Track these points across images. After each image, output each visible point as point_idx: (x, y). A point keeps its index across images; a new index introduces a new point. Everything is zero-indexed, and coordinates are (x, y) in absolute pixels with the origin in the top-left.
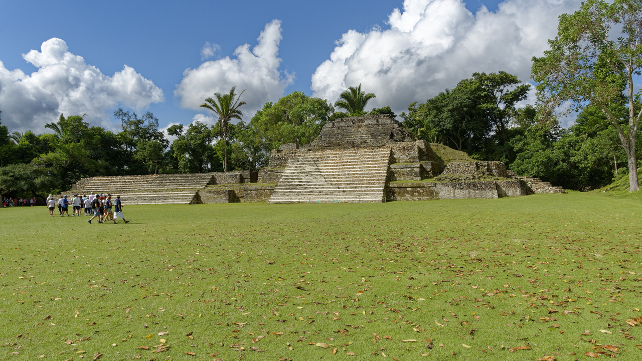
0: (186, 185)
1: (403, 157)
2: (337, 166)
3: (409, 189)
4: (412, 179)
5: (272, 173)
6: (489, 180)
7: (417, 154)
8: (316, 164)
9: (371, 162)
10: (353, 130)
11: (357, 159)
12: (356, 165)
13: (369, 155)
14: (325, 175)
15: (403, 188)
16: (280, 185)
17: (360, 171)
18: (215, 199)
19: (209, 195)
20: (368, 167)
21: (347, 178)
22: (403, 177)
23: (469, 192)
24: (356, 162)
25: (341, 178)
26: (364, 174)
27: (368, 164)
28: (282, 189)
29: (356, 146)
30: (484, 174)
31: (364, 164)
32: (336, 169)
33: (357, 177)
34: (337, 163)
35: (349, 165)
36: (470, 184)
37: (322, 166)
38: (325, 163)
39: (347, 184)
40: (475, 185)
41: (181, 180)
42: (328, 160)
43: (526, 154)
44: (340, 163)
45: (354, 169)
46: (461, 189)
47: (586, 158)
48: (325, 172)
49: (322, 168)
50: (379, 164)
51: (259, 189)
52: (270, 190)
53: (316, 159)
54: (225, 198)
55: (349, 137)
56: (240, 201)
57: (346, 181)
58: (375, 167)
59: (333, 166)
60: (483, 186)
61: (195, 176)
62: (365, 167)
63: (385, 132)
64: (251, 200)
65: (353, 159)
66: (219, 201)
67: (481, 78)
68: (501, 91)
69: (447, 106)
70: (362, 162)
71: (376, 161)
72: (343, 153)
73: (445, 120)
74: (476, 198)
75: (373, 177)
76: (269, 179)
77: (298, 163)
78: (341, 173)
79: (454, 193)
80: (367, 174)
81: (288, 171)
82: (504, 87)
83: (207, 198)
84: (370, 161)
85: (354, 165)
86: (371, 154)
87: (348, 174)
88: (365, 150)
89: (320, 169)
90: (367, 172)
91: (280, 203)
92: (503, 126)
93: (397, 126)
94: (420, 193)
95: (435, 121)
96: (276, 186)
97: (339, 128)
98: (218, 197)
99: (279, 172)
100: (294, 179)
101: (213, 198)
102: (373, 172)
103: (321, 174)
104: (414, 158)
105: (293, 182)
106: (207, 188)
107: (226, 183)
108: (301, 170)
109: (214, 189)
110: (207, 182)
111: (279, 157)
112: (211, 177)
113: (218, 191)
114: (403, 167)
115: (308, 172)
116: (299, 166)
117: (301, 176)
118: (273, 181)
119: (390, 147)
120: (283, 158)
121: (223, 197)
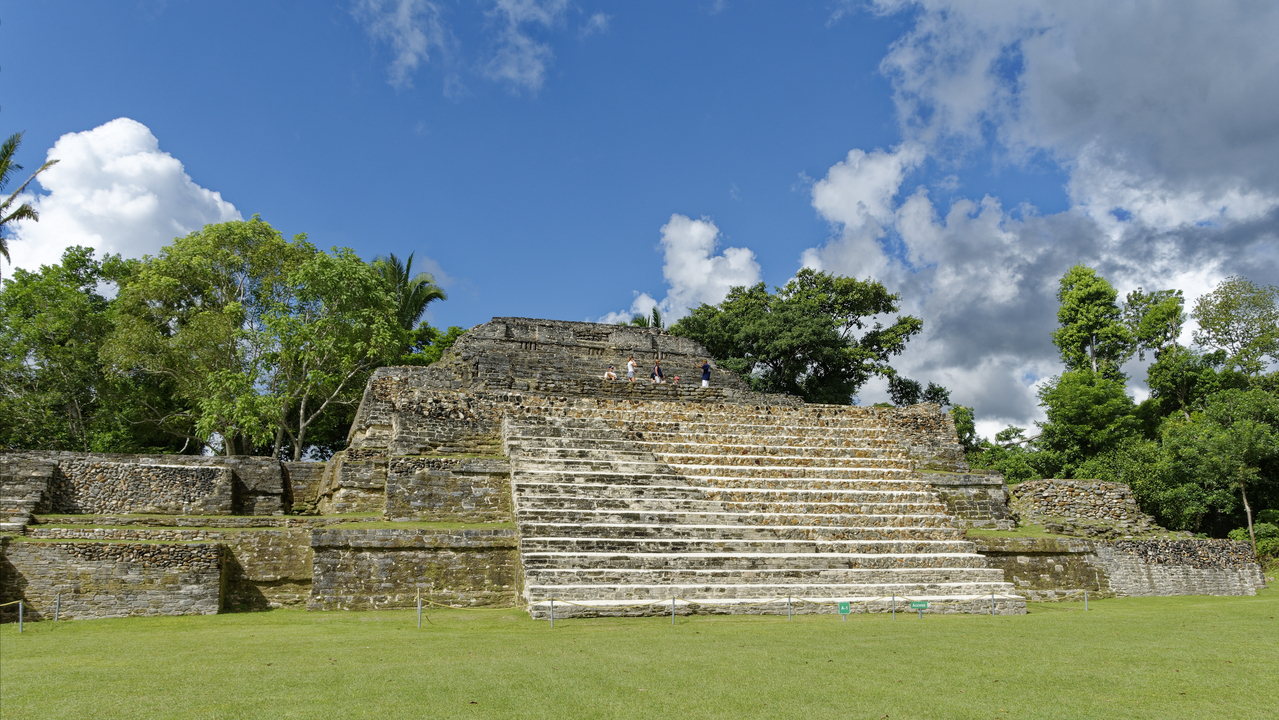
1: (921, 449)
2: (736, 462)
3: (1023, 560)
4: (992, 525)
5: (439, 473)
8: (641, 447)
9: (852, 458)
11: (793, 442)
12: (806, 463)
14: (714, 496)
15: (1007, 554)
17: (841, 485)
19: (82, 567)
21: (809, 508)
22: (963, 515)
23: (1186, 572)
24: (794, 452)
25: (790, 509)
26: (863, 497)
27: (848, 462)
31: (834, 463)
33: (846, 509)
37: (673, 460)
38: (680, 449)
44: (736, 451)
45: (810, 479)
48: (705, 484)
49: (680, 466)
51: (404, 543)
52: (464, 549)
53: (625, 429)
54: (196, 589)
56: (262, 605)
59: (718, 461)
62: (846, 475)
64: (359, 600)
65: (780, 442)
66: (157, 605)
70: (818, 453)
71: (866, 454)
76: (424, 498)
77: (563, 439)
78: (775, 491)
79: (1149, 576)
80: (876, 498)
83: (67, 584)
84: (843, 453)
85: (797, 462)
87: (807, 496)
89: (677, 471)
90: (871, 492)
91: (596, 614)
94: (1055, 575)
96: (496, 532)
97: (528, 345)
98: (151, 581)
99: (476, 469)
100: (591, 502)
101: (110, 586)
102: (895, 493)
103: (699, 488)
104: (953, 458)
105: (598, 518)
106: (44, 528)
107: (148, 509)
108: (594, 469)
109: (96, 534)
110: (28, 498)
111: (442, 409)
112: (48, 473)
113: (148, 547)
114: (957, 483)
115: (636, 478)
116: (576, 450)
117: (614, 491)
118: (447, 508)
119: (873, 414)
120: (462, 416)
121: (186, 582)
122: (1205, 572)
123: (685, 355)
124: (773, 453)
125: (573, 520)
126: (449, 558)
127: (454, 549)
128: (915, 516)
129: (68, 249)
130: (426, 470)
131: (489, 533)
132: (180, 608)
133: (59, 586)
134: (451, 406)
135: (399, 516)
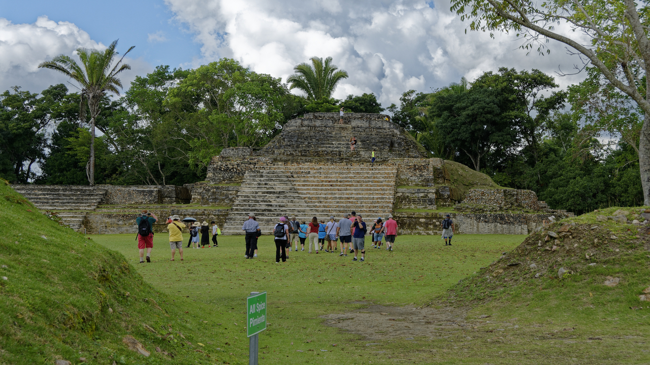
0: (55, 204)
1: (414, 178)
2: (322, 185)
3: (422, 220)
4: (425, 208)
5: (219, 191)
6: (518, 212)
7: (431, 176)
8: (290, 181)
9: (370, 183)
10: (334, 133)
11: (351, 178)
12: (350, 186)
13: (368, 173)
14: (305, 198)
15: (415, 218)
16: (237, 210)
17: (357, 194)
18: (119, 226)
19: (107, 220)
20: (367, 190)
21: (338, 202)
22: (414, 204)
23: (496, 226)
24: (349, 181)
25: (330, 202)
26: (362, 198)
27: (367, 185)
28: (240, 214)
29: (346, 159)
30: (512, 204)
31: (361, 185)
32: (322, 190)
33: (352, 202)
34: (322, 181)
35: (340, 186)
36: (496, 217)
37: (299, 185)
38: (304, 181)
39: (340, 211)
40: (502, 218)
41: (44, 195)
42: (308, 177)
43: (560, 180)
44: (326, 182)
45: (348, 192)
46: (485, 222)
47: (626, 191)
48: (305, 194)
49: (300, 187)
50: (383, 186)
52: (218, 215)
53: (289, 174)
55: (329, 144)
57: (338, 207)
58: (378, 190)
59: (316, 185)
60: (511, 219)
61: (71, 190)
62: (363, 190)
63: (382, 140)
65: (346, 178)
66: (127, 230)
67: (509, 75)
68: (534, 95)
69: (464, 108)
70: (358, 182)
71: (378, 182)
72: (329, 169)
73: (461, 126)
74: (503, 234)
75: (375, 203)
76: (213, 199)
77: (262, 179)
78: (329, 196)
79: (478, 227)
80: (367, 198)
81: (247, 190)
82: (538, 90)
83: (104, 225)
84: (369, 181)
85: (347, 185)
86: (370, 172)
87: (340, 198)
88: (362, 166)
89: (299, 189)
90: (367, 196)
92: (534, 141)
93: (398, 133)
94: (435, 226)
95: (446, 127)
96: (227, 210)
97: (312, 128)
98: (125, 224)
99: (231, 189)
100: (259, 201)
101: (115, 225)
102: (375, 197)
103: (300, 195)
104: (428, 181)
105: (258, 206)
106: (100, 209)
107: (133, 203)
108: (267, 189)
109: (114, 211)
110: (98, 200)
111: (228, 168)
112: (104, 192)
113: (124, 214)
114: (414, 192)
115: (280, 192)
116: (264, 183)
117: (269, 197)
118: (220, 202)
119: (396, 165)
120: (235, 170)
121: (135, 224)
122: (505, 226)
123: (385, 129)
124: (340, 182)
125: (250, 206)
126: (212, 218)
127: (214, 215)
128: (375, 205)
129: (157, 67)
130: (215, 190)
131: (225, 210)
132: (133, 232)
133: (101, 225)
134: (231, 167)
135: (204, 205)
